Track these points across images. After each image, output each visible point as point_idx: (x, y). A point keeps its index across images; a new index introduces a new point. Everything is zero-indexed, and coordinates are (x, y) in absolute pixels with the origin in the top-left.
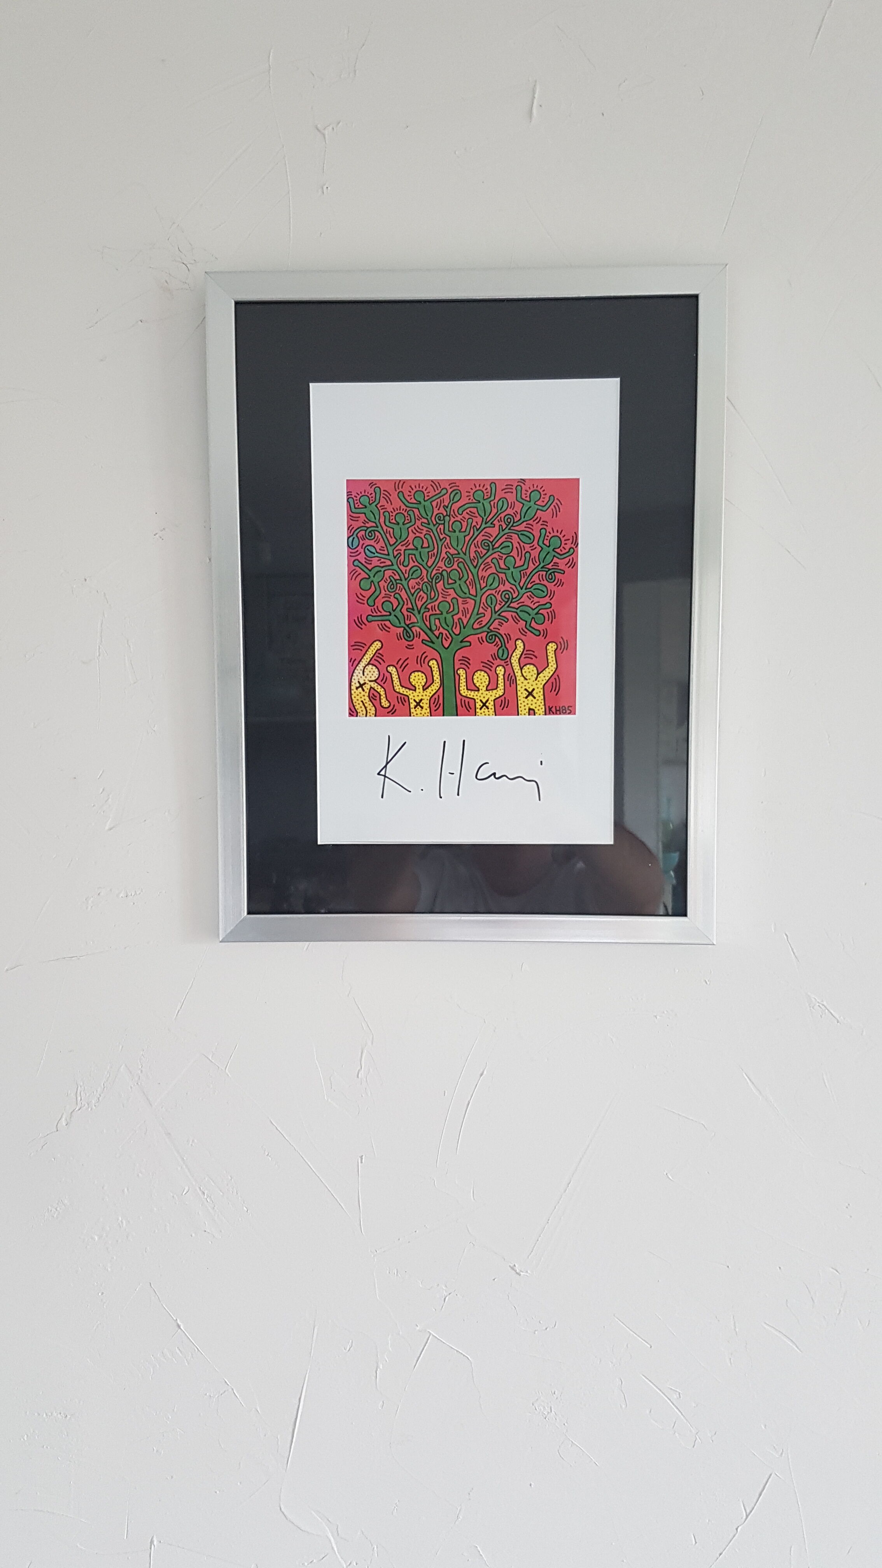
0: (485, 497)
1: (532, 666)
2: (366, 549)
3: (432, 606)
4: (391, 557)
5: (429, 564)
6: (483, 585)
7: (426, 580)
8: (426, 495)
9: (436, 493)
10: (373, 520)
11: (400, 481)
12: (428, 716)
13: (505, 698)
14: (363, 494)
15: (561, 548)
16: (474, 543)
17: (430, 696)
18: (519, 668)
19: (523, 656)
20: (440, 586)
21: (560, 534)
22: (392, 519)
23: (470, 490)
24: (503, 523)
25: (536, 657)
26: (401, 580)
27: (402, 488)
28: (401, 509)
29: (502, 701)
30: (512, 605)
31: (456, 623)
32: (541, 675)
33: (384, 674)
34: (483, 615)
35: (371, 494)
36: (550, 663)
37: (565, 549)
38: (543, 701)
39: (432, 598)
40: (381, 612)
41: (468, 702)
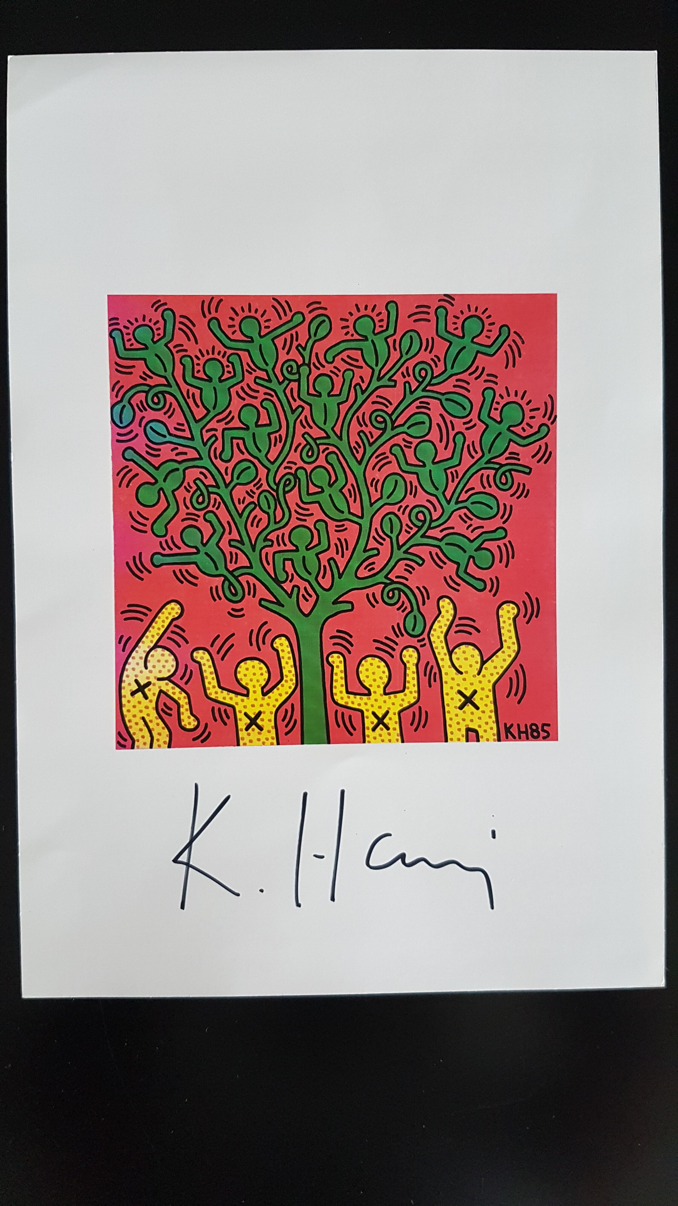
0: (378, 330)
1: (471, 647)
2: (148, 428)
3: (278, 536)
4: (197, 443)
5: (272, 456)
6: (375, 496)
7: (265, 487)
8: (263, 325)
9: (282, 322)
10: (163, 373)
11: (212, 298)
12: (272, 744)
13: (420, 708)
14: (141, 322)
15: (524, 425)
16: (358, 417)
17: (277, 706)
18: (445, 650)
19: (454, 628)
20: (293, 498)
21: (522, 398)
22: (198, 371)
23: (348, 316)
24: (411, 379)
25: (479, 631)
26: (218, 486)
27: (216, 311)
28: (216, 352)
29: (414, 713)
30: (430, 533)
31: (325, 566)
32: (488, 664)
33: (186, 666)
34: (376, 552)
35: (158, 322)
36: (506, 641)
37: (531, 427)
38: (493, 715)
39: (277, 521)
40: (179, 548)
41: (350, 717)
